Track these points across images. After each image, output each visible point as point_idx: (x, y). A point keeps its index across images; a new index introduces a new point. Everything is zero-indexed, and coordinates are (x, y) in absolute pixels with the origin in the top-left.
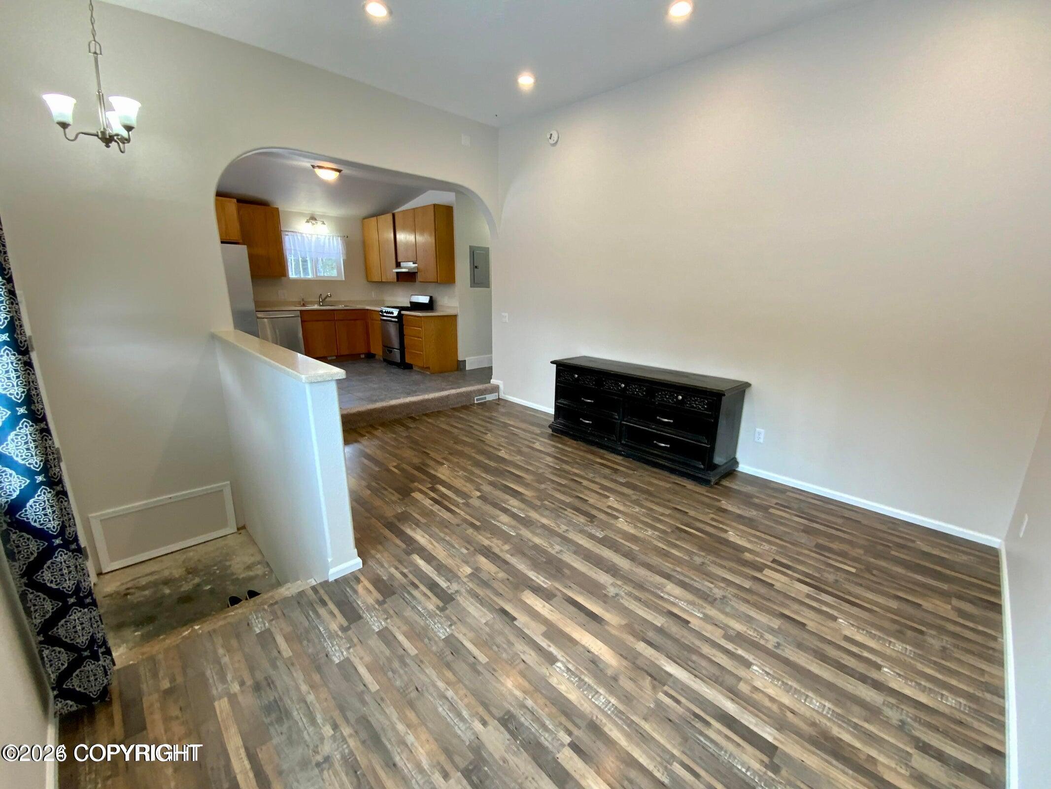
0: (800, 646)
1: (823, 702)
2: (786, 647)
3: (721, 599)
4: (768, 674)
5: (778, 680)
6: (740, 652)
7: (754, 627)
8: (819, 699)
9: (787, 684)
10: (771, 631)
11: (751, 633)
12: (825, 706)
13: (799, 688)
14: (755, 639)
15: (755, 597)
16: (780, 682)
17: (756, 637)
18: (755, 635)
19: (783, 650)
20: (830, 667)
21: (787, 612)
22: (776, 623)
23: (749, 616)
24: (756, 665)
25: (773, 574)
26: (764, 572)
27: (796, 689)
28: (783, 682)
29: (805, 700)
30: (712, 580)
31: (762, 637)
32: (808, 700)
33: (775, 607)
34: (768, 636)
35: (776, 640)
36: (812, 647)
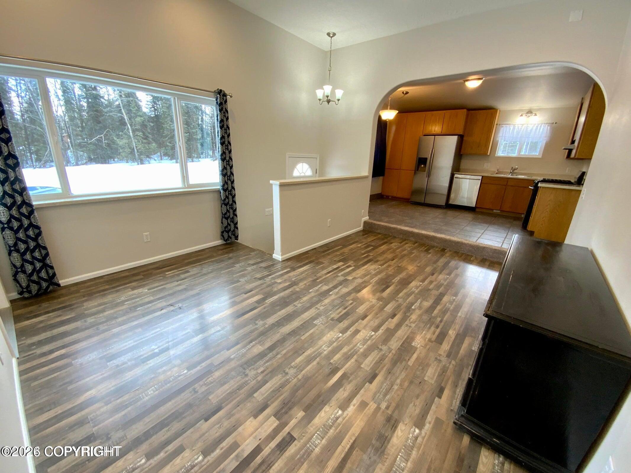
0: (189, 406)
1: (149, 397)
2: (192, 396)
3: (244, 372)
4: (179, 376)
5: (173, 380)
6: (199, 368)
7: (215, 383)
8: (152, 395)
9: (169, 383)
10: (209, 393)
11: (210, 379)
12: (147, 396)
13: (163, 388)
14: (205, 379)
15: (243, 396)
16: (171, 380)
17: (206, 381)
18: (208, 381)
19: (191, 392)
20: (167, 416)
21: (221, 413)
22: (214, 399)
23: (225, 383)
24: (187, 373)
25: (271, 425)
26: (273, 418)
27: (164, 386)
28: (171, 381)
29: (155, 388)
30: (265, 373)
31: (205, 384)
32: (155, 389)
33: (229, 406)
34: (204, 389)
35: (200, 391)
36: (186, 414)
